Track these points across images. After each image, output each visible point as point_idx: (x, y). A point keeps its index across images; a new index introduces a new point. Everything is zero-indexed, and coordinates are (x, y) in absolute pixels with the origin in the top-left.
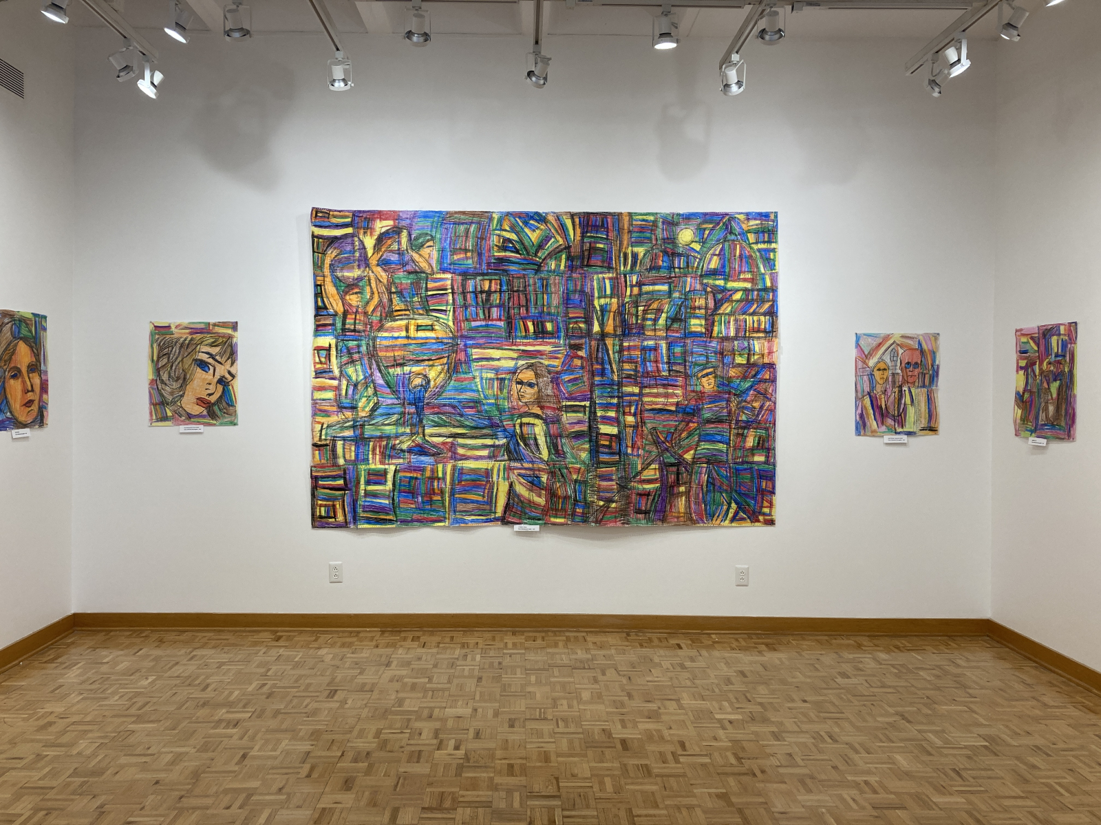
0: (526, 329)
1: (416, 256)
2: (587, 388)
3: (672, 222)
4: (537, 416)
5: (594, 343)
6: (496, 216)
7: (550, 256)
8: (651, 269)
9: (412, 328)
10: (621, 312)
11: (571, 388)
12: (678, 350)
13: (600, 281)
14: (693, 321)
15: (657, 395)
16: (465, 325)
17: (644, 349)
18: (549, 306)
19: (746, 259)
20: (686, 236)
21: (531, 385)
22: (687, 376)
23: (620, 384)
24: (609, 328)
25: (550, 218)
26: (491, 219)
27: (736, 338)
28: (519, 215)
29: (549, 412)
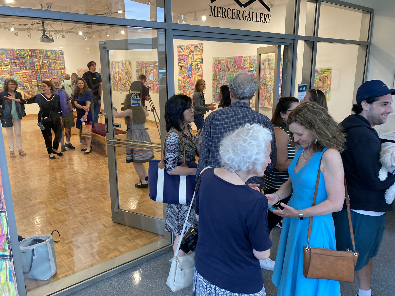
0: (24, 68)
1: (2, 56)
2: (36, 78)
3: (46, 51)
4: (28, 83)
5: (36, 71)
6: (15, 50)
7: (26, 56)
8: (44, 59)
9: (2, 69)
10: (40, 66)
11: (33, 78)
12: (50, 71)
13: (35, 60)
14: (52, 67)
15: (48, 79)
16: (12, 68)
17: (44, 71)
18: (27, 65)
19: (59, 57)
20: (49, 53)
21: (26, 78)
22: (52, 76)
23: (41, 77)
24: (38, 68)
25: (25, 50)
26: (14, 50)
27: (59, 70)
28: (20, 49)
29: (30, 82)
